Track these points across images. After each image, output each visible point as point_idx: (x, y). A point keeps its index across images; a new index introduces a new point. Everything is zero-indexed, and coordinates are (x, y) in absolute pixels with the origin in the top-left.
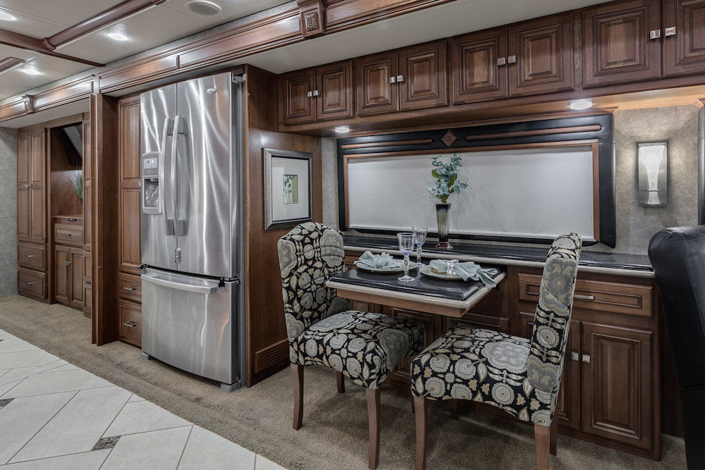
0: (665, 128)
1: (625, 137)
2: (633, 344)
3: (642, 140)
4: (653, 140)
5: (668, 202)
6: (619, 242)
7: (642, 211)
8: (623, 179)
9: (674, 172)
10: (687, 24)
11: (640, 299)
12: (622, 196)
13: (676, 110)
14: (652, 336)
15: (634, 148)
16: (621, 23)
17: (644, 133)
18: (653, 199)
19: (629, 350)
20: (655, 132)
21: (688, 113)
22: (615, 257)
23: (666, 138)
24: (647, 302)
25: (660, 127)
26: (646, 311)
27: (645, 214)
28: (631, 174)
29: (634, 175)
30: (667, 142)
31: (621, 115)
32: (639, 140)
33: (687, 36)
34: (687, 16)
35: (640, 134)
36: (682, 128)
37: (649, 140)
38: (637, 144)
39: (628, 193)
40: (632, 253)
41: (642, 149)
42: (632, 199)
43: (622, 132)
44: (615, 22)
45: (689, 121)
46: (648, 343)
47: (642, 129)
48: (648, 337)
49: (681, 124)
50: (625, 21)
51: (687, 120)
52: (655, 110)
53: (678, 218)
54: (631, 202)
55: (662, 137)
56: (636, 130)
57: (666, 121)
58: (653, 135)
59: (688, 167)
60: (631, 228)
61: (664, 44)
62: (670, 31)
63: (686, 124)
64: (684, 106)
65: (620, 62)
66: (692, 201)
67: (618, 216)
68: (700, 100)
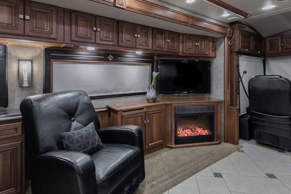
0: (31, 55)
1: (13, 57)
2: (13, 149)
3: (21, 59)
4: (26, 59)
5: (32, 85)
6: (10, 104)
7: (21, 89)
8: (12, 76)
9: (34, 73)
10: (34, 17)
11: (16, 129)
12: (11, 83)
13: (35, 48)
14: (22, 143)
15: (17, 62)
16: (6, 6)
17: (22, 56)
18: (26, 84)
19: (11, 153)
20: (27, 56)
21: (40, 50)
22: (7, 112)
23: (31, 59)
24: (20, 129)
25: (29, 55)
26: (19, 133)
27: (22, 91)
28: (16, 73)
29: (17, 74)
30: (32, 61)
31: (11, 46)
32: (20, 59)
33: (34, 21)
34: (34, 14)
35: (20, 56)
36: (38, 56)
37: (24, 59)
38: (19, 60)
39: (14, 82)
40: (16, 108)
41: (21, 63)
42: (16, 85)
43: (12, 54)
44: (3, 4)
45: (40, 53)
46: (20, 146)
47: (21, 54)
48: (20, 144)
49: (37, 54)
50: (8, 6)
51: (39, 53)
52: (27, 47)
53: (36, 91)
54: (16, 86)
55: (29, 59)
56: (18, 54)
57: (31, 52)
58: (26, 57)
59: (39, 71)
60: (16, 97)
61: (25, 22)
62: (27, 17)
63: (39, 54)
64: (38, 47)
65: (5, 24)
66: (41, 84)
67: (9, 92)
68: (43, 46)
